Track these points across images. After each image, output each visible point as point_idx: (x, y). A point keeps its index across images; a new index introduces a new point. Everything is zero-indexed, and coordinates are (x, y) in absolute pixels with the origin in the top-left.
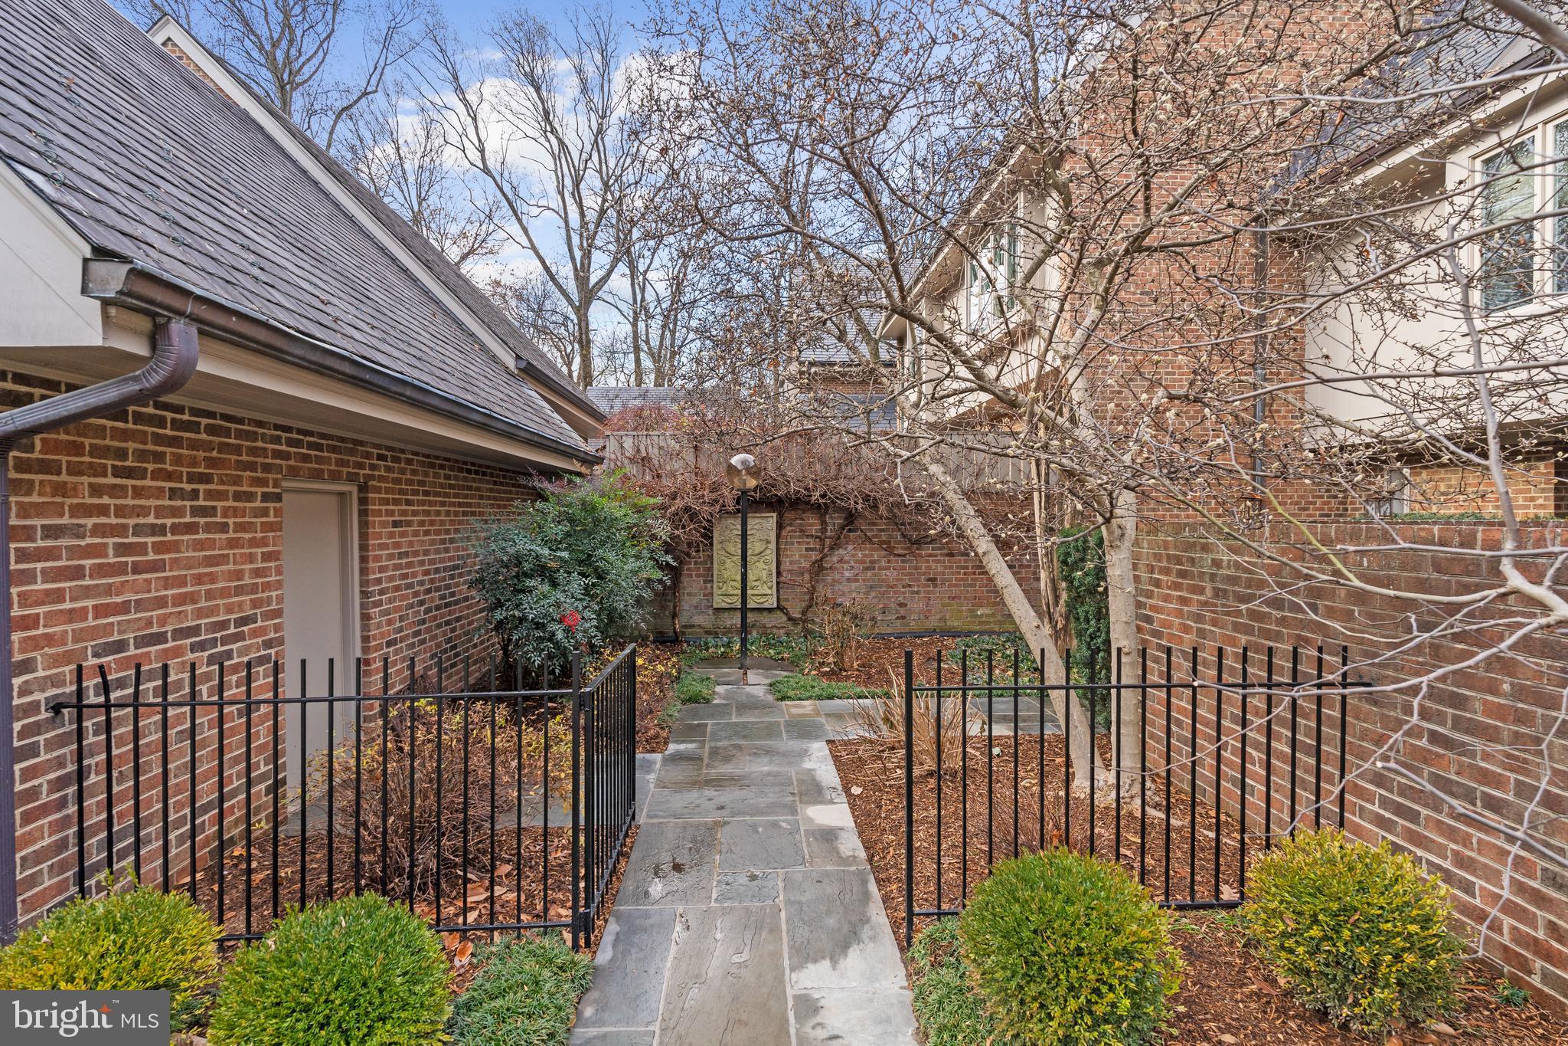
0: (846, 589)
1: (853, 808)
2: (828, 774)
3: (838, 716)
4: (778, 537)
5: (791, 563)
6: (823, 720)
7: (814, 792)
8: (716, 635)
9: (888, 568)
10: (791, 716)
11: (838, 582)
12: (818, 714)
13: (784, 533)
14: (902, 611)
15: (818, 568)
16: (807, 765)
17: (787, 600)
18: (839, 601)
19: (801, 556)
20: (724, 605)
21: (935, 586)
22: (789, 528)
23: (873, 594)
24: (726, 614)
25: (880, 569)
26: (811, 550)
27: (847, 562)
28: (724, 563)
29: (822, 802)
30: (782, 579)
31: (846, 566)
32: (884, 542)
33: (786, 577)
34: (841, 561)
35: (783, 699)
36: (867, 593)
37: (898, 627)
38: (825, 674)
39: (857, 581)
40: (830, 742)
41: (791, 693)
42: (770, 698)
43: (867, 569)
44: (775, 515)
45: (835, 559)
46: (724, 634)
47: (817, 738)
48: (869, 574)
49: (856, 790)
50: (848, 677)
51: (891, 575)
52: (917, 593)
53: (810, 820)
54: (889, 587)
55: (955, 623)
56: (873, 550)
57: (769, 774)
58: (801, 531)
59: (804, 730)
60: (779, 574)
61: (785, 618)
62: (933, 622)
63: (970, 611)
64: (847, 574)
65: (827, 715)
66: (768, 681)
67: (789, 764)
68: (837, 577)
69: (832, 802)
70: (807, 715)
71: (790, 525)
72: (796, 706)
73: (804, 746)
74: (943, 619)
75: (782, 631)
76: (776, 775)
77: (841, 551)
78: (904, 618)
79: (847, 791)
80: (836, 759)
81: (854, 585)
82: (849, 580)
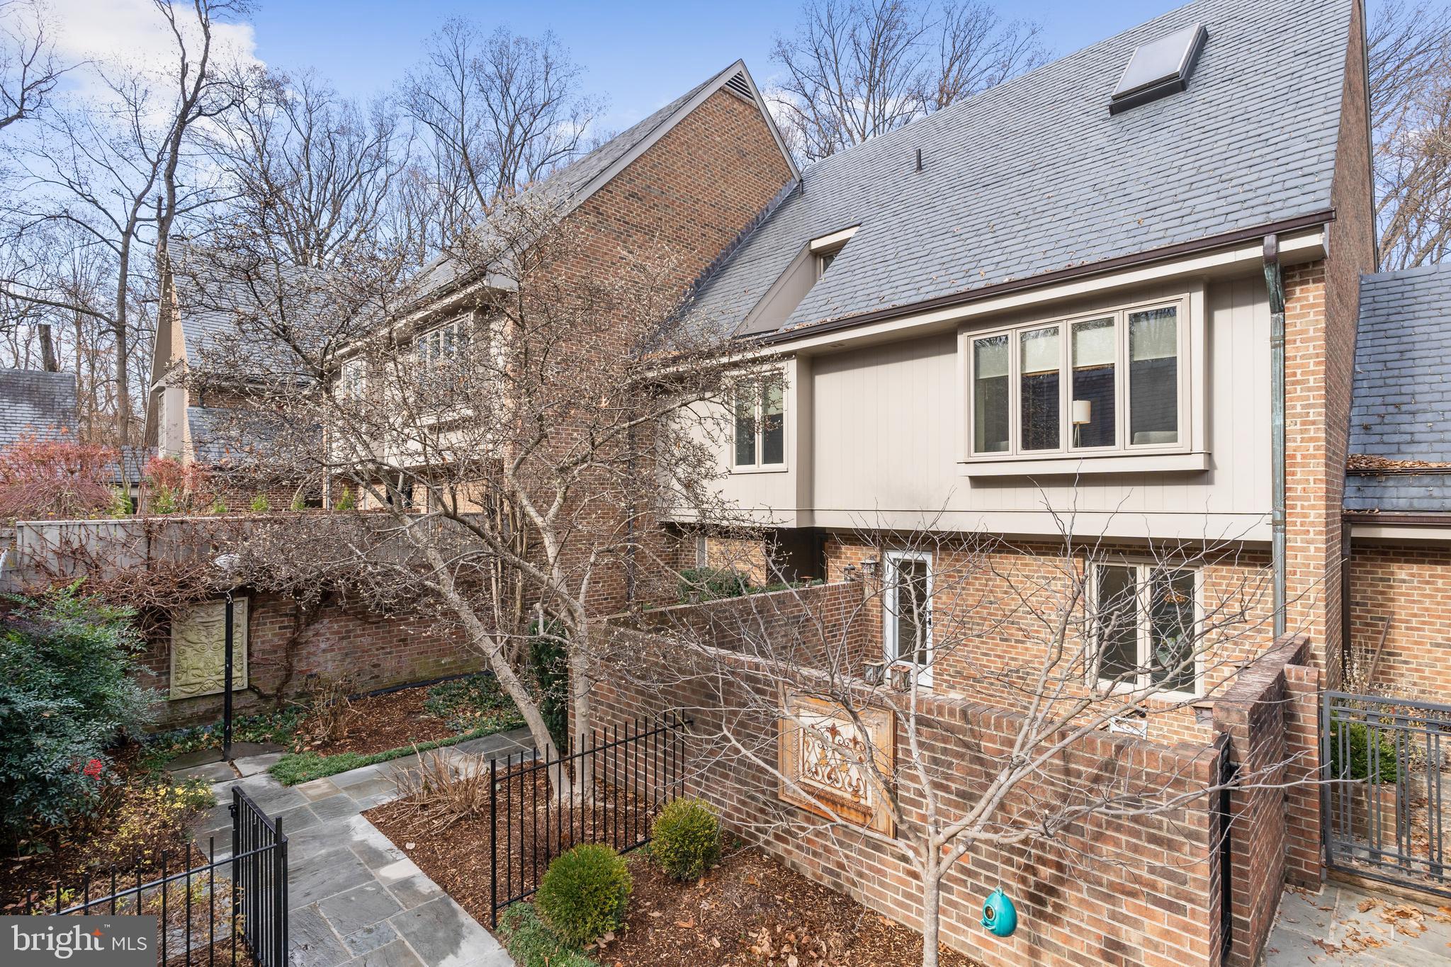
0: (321, 660)
1: (413, 859)
2: (380, 841)
3: (359, 787)
4: (249, 619)
5: (263, 643)
6: (345, 794)
7: (377, 858)
8: (173, 728)
9: (363, 635)
10: (312, 798)
11: (314, 654)
12: (337, 790)
13: (255, 615)
14: (376, 671)
15: (294, 644)
16: (357, 838)
17: (259, 679)
18: (314, 671)
19: (275, 635)
20: (183, 696)
21: (406, 645)
22: (261, 610)
23: (348, 660)
24: (185, 705)
25: (355, 637)
26: (285, 627)
27: (324, 635)
28: (184, 652)
29: (388, 863)
30: (253, 659)
31: (321, 639)
32: (360, 613)
33: (257, 656)
34: (317, 634)
35: (293, 783)
36: (343, 660)
37: (371, 686)
38: (318, 747)
39: (333, 650)
40: (364, 813)
41: (299, 776)
42: (276, 785)
43: (343, 638)
44: (246, 599)
45: (310, 633)
46: (182, 725)
47: (352, 812)
48: (345, 643)
49: (410, 846)
50: (343, 746)
51: (366, 641)
52: (390, 653)
53: (385, 879)
54: (363, 651)
55: (423, 674)
56: (348, 620)
57: (329, 855)
58: (275, 611)
59: (333, 808)
60: (250, 655)
61: (255, 697)
62: (404, 676)
63: (436, 661)
64: (323, 646)
65: (346, 789)
66: (262, 768)
67: (341, 841)
68: (312, 650)
69: (395, 860)
70: (326, 794)
71: (263, 607)
72: (310, 788)
73: (344, 823)
74: (413, 672)
75: (252, 710)
76: (336, 853)
77: (317, 626)
78: (377, 677)
79: (403, 848)
80: (379, 826)
81: (329, 655)
82: (324, 651)
